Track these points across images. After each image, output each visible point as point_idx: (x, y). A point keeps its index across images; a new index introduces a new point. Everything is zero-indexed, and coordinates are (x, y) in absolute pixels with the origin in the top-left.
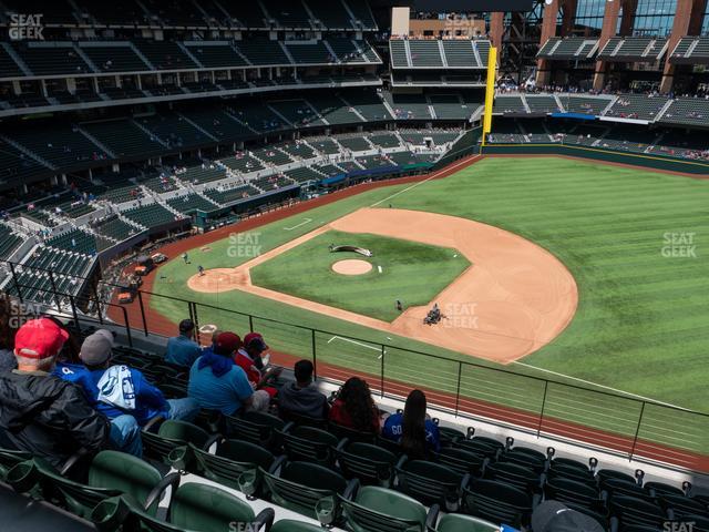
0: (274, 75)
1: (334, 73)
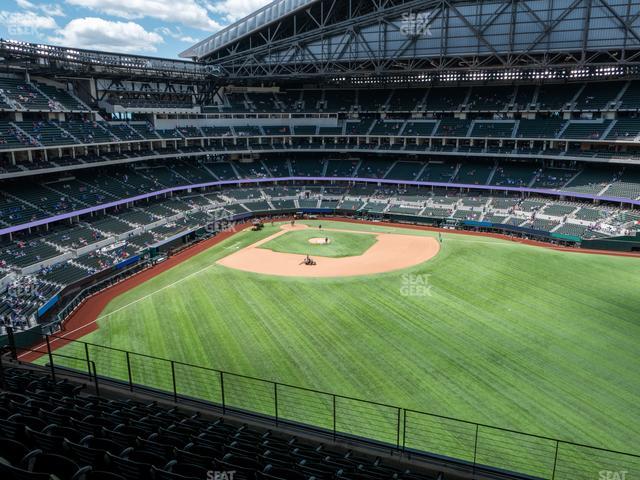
0: (548, 146)
1: (624, 150)
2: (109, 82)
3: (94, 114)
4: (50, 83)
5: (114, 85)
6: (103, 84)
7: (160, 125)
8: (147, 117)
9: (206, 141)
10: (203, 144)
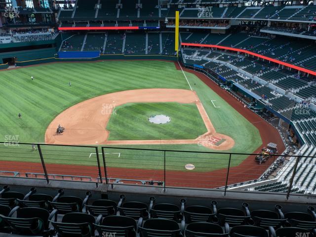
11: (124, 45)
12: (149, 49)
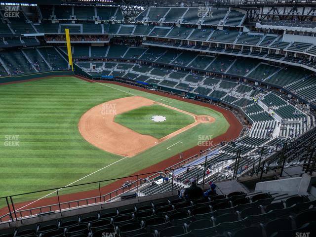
2: (270, 8)
3: (242, 28)
4: (241, 11)
5: (273, 11)
6: (266, 11)
7: (286, 38)
8: (281, 32)
9: (313, 57)
10: (310, 59)
11: (4, 66)
12: (37, 67)
